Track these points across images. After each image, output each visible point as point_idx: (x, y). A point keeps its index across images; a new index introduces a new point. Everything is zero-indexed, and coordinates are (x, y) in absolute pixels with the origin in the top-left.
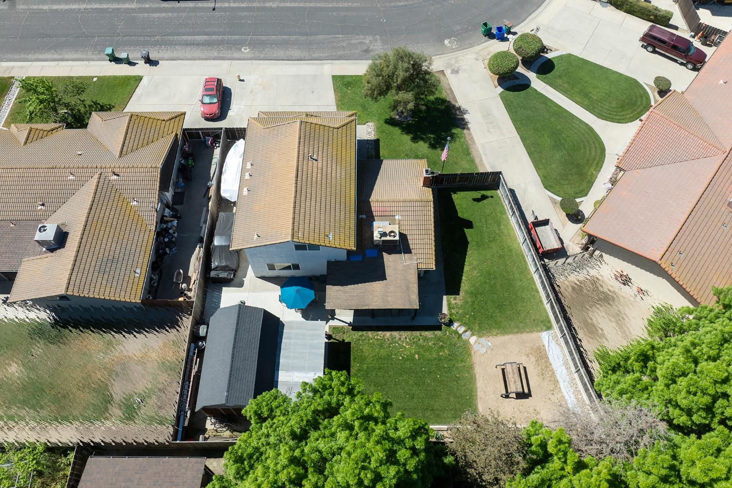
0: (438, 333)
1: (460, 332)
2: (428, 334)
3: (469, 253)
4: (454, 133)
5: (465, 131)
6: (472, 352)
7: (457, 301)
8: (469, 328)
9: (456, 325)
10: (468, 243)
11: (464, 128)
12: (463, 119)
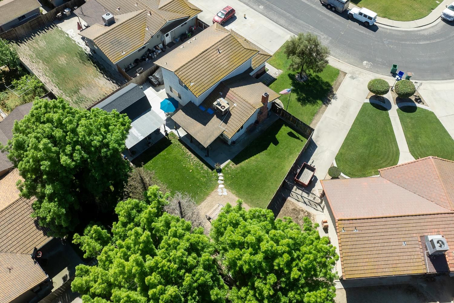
0: (210, 170)
1: (219, 179)
2: (205, 167)
3: (262, 153)
4: (317, 102)
5: (324, 106)
6: (215, 190)
7: (233, 167)
8: (225, 181)
9: (221, 174)
10: (266, 149)
11: (324, 104)
12: (330, 101)
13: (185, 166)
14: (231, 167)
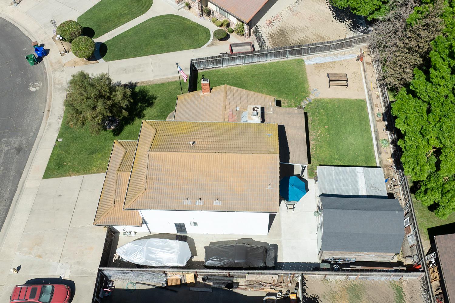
4: (140, 90)
8: (304, 98)
9: (303, 104)
11: (136, 85)
13: (328, 134)
14: (287, 103)
